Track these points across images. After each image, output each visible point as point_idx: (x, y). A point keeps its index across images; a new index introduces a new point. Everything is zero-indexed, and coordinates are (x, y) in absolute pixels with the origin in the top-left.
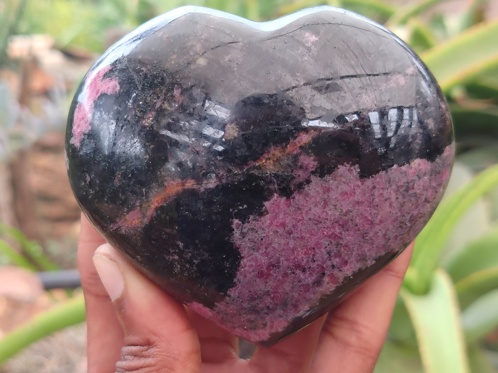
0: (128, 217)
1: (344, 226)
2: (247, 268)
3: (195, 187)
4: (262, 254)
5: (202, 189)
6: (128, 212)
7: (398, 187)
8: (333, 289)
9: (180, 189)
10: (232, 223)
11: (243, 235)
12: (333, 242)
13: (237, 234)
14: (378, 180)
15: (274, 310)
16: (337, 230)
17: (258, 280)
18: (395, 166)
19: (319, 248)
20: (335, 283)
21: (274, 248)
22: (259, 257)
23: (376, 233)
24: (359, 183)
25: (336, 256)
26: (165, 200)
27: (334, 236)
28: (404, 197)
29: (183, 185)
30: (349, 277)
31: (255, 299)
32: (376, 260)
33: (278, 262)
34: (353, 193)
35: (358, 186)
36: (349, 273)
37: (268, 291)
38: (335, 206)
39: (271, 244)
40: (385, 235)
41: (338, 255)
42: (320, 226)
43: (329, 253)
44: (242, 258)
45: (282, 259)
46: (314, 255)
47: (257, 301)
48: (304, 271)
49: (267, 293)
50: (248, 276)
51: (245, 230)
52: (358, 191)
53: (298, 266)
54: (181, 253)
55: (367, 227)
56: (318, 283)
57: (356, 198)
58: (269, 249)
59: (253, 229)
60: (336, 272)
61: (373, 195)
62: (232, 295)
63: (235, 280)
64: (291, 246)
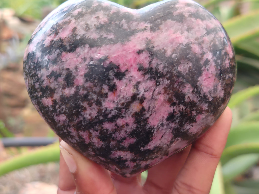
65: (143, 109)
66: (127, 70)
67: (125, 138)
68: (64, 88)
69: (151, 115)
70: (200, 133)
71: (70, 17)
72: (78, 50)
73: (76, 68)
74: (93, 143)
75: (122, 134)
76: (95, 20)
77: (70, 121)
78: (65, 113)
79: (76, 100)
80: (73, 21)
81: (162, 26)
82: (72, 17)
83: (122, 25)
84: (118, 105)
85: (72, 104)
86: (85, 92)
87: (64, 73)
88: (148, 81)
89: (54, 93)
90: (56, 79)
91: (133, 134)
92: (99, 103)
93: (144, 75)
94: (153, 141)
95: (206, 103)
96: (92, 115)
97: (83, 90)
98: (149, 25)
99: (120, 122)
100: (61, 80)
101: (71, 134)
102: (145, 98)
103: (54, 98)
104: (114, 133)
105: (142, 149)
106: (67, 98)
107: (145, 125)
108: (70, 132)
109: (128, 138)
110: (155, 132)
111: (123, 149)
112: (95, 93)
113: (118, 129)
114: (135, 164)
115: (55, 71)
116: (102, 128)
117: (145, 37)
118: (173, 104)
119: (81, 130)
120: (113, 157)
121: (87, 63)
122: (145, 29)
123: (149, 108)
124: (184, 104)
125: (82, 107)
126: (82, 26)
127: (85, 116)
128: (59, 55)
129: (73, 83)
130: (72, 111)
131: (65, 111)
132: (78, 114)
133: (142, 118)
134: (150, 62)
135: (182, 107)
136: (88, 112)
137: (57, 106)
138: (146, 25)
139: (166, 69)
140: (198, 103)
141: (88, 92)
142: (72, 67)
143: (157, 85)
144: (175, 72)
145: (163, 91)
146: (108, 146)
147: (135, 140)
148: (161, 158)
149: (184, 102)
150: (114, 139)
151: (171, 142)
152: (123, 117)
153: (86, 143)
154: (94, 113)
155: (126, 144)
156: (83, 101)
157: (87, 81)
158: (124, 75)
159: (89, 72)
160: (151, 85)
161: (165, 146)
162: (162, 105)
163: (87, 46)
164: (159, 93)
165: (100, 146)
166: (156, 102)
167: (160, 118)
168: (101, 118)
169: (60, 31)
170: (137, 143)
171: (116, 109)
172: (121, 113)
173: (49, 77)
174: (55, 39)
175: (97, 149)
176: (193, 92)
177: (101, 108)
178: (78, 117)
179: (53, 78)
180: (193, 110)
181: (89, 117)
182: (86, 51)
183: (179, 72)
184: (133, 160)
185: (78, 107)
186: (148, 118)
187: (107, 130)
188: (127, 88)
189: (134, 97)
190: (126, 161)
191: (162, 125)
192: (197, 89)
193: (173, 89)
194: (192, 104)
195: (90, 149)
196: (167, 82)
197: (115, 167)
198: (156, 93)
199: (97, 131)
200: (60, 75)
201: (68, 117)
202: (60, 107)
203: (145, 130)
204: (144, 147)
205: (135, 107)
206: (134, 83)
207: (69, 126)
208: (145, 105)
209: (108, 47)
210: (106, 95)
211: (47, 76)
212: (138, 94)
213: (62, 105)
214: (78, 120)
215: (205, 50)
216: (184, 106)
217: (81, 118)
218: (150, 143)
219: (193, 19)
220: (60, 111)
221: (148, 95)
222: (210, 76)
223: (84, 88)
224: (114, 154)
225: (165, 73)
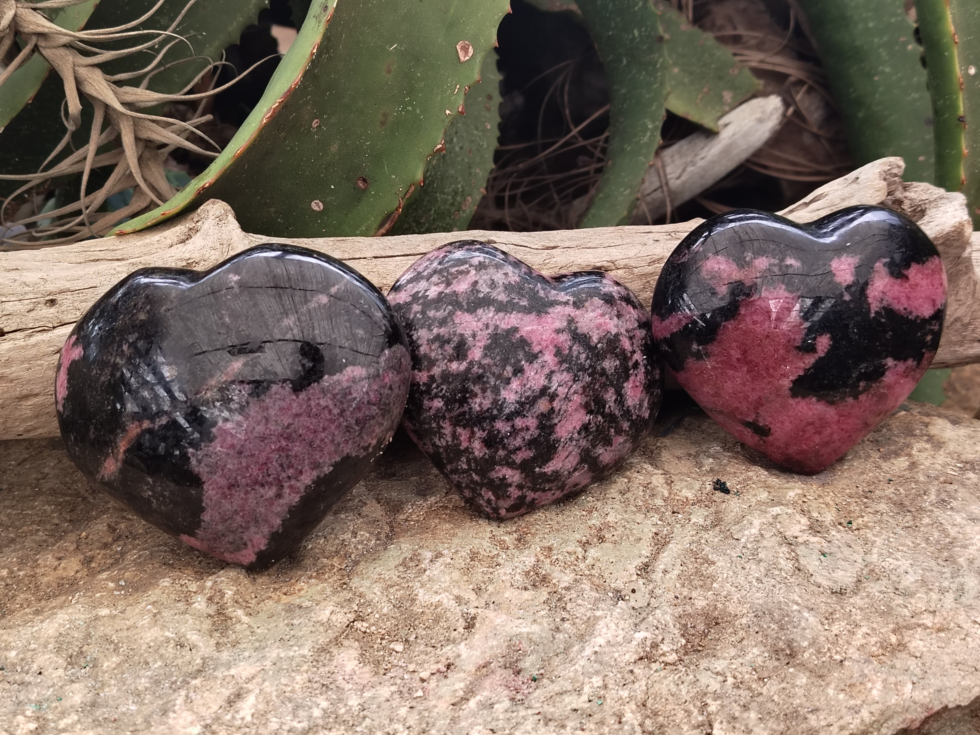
0: (106, 465)
1: (288, 438)
2: (210, 492)
3: (151, 426)
4: (220, 477)
5: (156, 427)
6: (105, 460)
7: (333, 395)
8: (297, 499)
9: (139, 430)
10: (187, 453)
11: (199, 462)
12: (283, 455)
13: (193, 461)
14: (311, 391)
15: (248, 528)
16: (284, 443)
17: (223, 501)
18: (326, 377)
19: (271, 462)
20: (298, 493)
21: (230, 469)
22: (218, 479)
23: (322, 440)
24: (294, 397)
25: (289, 467)
26: (129, 442)
27: (281, 449)
28: (342, 403)
29: (141, 426)
30: (310, 486)
31: (226, 520)
32: (332, 466)
33: (237, 482)
34: (290, 407)
35: (294, 400)
36: (308, 482)
37: (236, 510)
38: (276, 421)
39: (225, 465)
40: (333, 441)
41: (290, 466)
42: (266, 441)
43: (281, 465)
44: (204, 483)
45: (239, 478)
46: (267, 470)
47: (229, 522)
48: (262, 485)
49: (236, 512)
50: (214, 498)
51: (200, 457)
52: (295, 405)
53: (256, 482)
54: (152, 489)
55: (311, 436)
56: (279, 496)
57: (294, 411)
58: (225, 471)
59: (206, 455)
60: (293, 482)
61: (309, 406)
62: (206, 519)
63: (204, 505)
64: (244, 464)
65: (552, 410)
66: (541, 352)
67: (519, 449)
68: (450, 361)
69: (559, 421)
70: (610, 466)
71: (467, 266)
72: (480, 311)
73: (474, 336)
74: (472, 449)
75: (518, 442)
76: (504, 276)
77: (447, 410)
78: (443, 397)
79: (465, 380)
80: (473, 272)
81: (587, 304)
82: (471, 266)
83: (538, 292)
84: (521, 398)
85: (457, 385)
86: (481, 371)
87: (456, 339)
88: (565, 373)
89: (435, 365)
90: (441, 347)
91: (532, 443)
92: (496, 390)
93: (561, 363)
94: (554, 462)
95: (628, 421)
96: (483, 406)
97: (479, 368)
98: (572, 299)
99: (519, 422)
100: (449, 349)
101: (442, 431)
102: (557, 395)
103: (432, 373)
104: (507, 438)
105: (537, 469)
106: (453, 374)
107: (550, 435)
108: (442, 427)
109: (524, 449)
110: (560, 448)
111: (511, 465)
112: (494, 374)
113: (515, 432)
114: (520, 493)
115: (442, 334)
116: (493, 427)
117: (567, 313)
118: (590, 412)
119: (460, 426)
120: (493, 475)
121: (489, 331)
122: (566, 303)
123: (560, 410)
124: (603, 415)
125: (472, 391)
126: (485, 281)
127: (473, 405)
128: (451, 314)
129: (466, 356)
130: (455, 395)
131: (444, 395)
132: (463, 401)
133: (548, 423)
134: (570, 348)
135: (600, 418)
136: (478, 400)
137: (434, 385)
138: (568, 297)
139: (588, 361)
140: (620, 419)
141: (485, 372)
142: (468, 333)
143: (575, 381)
144: (599, 368)
145: (580, 391)
146: (492, 457)
147: (532, 455)
148: (554, 494)
149: (604, 411)
150: (504, 447)
151: (575, 470)
152: (524, 416)
153: (462, 448)
154: (487, 404)
155: (518, 458)
156: (474, 384)
157: (485, 355)
158: (535, 357)
159: (491, 344)
160: (567, 379)
161: (566, 472)
162: (576, 410)
163: (492, 309)
164: (575, 393)
165: (481, 455)
166: (570, 404)
167: (570, 428)
168: (495, 412)
169: (454, 282)
170: (534, 459)
171: (517, 402)
172: (524, 409)
173: (430, 342)
174: (447, 291)
175: (475, 459)
176: (616, 400)
177: (498, 398)
178: (461, 405)
179: (437, 344)
180: (612, 427)
181: (478, 409)
182: (491, 315)
183: (603, 369)
184: (520, 487)
185: (465, 390)
186: (556, 424)
187: (499, 431)
188: (537, 377)
189: (544, 391)
190: (510, 485)
191: (571, 439)
192: (621, 398)
193: (594, 390)
194: (611, 418)
195: (464, 459)
196: (588, 379)
197: (490, 493)
198: (572, 391)
199: (484, 431)
200: (448, 341)
201: (446, 404)
202: (437, 388)
203: (548, 441)
204: (540, 467)
205: (542, 406)
206: (547, 371)
207: (444, 418)
208: (556, 404)
209: (520, 315)
210: (508, 381)
211: (428, 340)
212: (549, 388)
213: (441, 384)
214: (461, 410)
215: (635, 348)
216: (603, 418)
217: (466, 408)
218: (550, 464)
219: (624, 304)
220: (436, 394)
221: (562, 391)
222: (638, 384)
223: (480, 366)
224: (496, 472)
225: (587, 366)
